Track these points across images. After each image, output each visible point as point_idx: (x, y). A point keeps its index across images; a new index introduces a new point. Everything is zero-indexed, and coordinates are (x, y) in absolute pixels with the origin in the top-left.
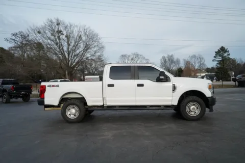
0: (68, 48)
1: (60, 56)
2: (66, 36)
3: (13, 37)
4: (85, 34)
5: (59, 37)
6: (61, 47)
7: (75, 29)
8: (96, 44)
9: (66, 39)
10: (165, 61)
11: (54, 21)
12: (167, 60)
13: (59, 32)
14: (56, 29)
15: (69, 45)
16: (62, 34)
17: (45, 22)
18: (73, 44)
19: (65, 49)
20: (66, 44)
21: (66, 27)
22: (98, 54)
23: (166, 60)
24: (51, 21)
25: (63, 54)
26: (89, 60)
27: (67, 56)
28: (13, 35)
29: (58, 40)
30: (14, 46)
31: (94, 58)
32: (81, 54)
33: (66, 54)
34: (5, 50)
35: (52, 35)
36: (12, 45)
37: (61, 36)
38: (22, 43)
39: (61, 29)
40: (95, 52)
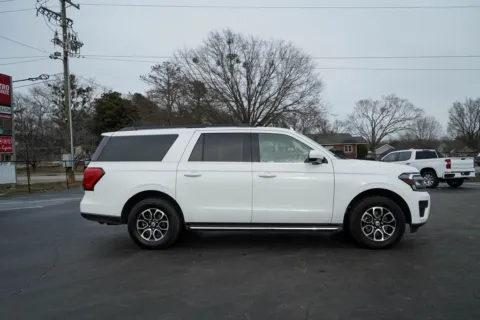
0: (249, 89)
1: (233, 104)
2: (245, 65)
3: (154, 74)
4: (282, 58)
5: (232, 66)
6: (234, 86)
7: (263, 49)
8: (303, 78)
9: (243, 70)
10: (461, 113)
11: (222, 35)
12: (465, 112)
13: (232, 56)
14: (226, 53)
15: (250, 81)
16: (238, 61)
17: (206, 39)
18: (257, 80)
19: (243, 89)
20: (244, 80)
21: (244, 47)
22: (308, 99)
23: (462, 110)
24: (217, 37)
25: (238, 102)
26: (289, 111)
28: (155, 69)
29: (229, 74)
30: (155, 88)
31: (299, 107)
32: (272, 99)
33: (244, 99)
34: (143, 98)
35: (218, 63)
36: (152, 87)
37: (236, 66)
38: (168, 84)
39: (236, 50)
40: (303, 95)
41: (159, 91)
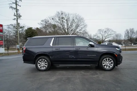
1: (63, 31)
2: (66, 20)
3: (42, 22)
4: (76, 18)
5: (63, 21)
6: (63, 26)
7: (71, 16)
8: (82, 24)
9: (66, 22)
10: (128, 32)
11: (60, 12)
12: (129, 32)
14: (61, 17)
15: (68, 25)
16: (64, 19)
19: (66, 27)
20: (66, 24)
21: (66, 15)
22: (83, 29)
23: (128, 31)
25: (65, 30)
26: (78, 33)
27: (67, 31)
28: (42, 21)
29: (62, 23)
30: (42, 26)
31: (81, 31)
32: (74, 29)
33: (66, 30)
34: (39, 29)
35: (59, 20)
38: (45, 25)
39: (63, 15)
41: (43, 27)
